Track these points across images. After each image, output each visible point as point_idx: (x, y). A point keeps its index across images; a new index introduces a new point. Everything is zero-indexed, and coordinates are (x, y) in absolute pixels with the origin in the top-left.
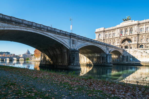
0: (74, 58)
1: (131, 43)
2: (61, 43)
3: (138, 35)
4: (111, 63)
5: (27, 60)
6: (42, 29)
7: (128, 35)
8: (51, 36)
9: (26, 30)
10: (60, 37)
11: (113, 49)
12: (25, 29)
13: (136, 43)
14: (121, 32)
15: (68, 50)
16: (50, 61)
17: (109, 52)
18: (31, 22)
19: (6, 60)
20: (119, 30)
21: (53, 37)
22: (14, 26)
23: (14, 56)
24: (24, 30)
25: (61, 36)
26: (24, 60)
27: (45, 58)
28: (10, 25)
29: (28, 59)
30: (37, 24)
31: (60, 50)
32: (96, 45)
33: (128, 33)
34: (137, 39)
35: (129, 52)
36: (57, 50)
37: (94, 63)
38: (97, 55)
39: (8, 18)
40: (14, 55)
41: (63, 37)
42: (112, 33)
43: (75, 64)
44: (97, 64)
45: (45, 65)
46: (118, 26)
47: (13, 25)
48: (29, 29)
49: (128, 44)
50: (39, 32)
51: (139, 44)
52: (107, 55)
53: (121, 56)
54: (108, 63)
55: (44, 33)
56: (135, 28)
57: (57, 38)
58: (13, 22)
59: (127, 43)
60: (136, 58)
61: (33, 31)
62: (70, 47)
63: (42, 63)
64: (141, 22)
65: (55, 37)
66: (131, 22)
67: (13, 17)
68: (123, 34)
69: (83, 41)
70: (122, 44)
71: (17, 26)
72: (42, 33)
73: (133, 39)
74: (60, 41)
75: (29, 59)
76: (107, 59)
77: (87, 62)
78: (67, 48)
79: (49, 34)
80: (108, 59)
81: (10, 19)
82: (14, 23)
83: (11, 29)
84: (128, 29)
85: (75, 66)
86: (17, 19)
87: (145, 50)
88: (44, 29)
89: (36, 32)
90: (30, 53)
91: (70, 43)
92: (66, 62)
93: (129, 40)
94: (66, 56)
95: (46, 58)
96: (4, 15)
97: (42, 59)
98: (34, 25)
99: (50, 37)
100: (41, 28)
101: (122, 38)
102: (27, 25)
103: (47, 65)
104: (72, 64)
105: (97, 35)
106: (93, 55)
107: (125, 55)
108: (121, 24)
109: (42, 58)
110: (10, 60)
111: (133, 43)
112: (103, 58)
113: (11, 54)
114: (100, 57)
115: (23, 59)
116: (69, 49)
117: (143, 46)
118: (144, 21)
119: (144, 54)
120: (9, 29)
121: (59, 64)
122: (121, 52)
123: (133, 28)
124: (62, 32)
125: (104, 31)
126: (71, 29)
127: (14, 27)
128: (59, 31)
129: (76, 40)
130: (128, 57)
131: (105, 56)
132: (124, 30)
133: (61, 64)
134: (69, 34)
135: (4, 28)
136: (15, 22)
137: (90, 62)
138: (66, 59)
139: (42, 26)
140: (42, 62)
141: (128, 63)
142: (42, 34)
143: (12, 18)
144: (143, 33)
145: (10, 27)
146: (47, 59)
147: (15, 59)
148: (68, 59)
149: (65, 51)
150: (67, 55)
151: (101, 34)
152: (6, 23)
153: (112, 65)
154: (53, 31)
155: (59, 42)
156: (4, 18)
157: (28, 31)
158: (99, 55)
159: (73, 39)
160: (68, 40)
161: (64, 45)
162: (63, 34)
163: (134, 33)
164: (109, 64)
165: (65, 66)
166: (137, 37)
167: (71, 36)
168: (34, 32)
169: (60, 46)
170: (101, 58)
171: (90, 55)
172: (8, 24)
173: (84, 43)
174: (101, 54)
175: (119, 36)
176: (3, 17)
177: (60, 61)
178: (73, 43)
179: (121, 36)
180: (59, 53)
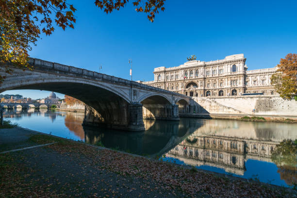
0: (137, 115)
1: (197, 89)
2: (120, 95)
3: (205, 78)
4: (177, 117)
5: (53, 109)
6: (96, 79)
7: (194, 78)
8: (108, 88)
9: (74, 81)
10: (119, 88)
11: (180, 98)
12: (73, 79)
13: (203, 88)
14: (186, 74)
15: (128, 104)
16: (100, 118)
17: (176, 102)
18: (81, 69)
19: (16, 108)
20: (182, 71)
21: (110, 88)
22: (58, 77)
23: (31, 101)
24: (72, 81)
25: (119, 86)
26: (48, 108)
27: (91, 113)
28: (53, 75)
29: (54, 107)
30: (89, 71)
31: (117, 103)
32: (161, 94)
33: (193, 76)
34: (203, 84)
35: (196, 101)
36: (112, 104)
37: (157, 116)
38: (160, 106)
39: (49, 65)
40: (30, 99)
41: (122, 87)
42: (174, 74)
43: (138, 124)
44: (160, 118)
45: (93, 123)
46: (182, 66)
47: (56, 74)
48: (79, 80)
49: (194, 89)
50: (91, 83)
51: (206, 90)
52: (173, 107)
53: (187, 106)
54: (174, 117)
55: (98, 84)
56: (201, 70)
57: (115, 89)
58: (57, 70)
59: (192, 88)
60: (204, 108)
61: (84, 82)
62: (130, 100)
63: (87, 120)
64: (207, 63)
65: (113, 88)
66: (196, 63)
67: (56, 63)
68: (188, 76)
69: (146, 91)
70: (187, 89)
71: (61, 77)
72: (95, 83)
73: (199, 84)
74: (119, 93)
75: (56, 107)
76: (173, 112)
77: (147, 115)
78: (127, 102)
79: (105, 84)
80: (175, 112)
81: (52, 66)
82: (58, 72)
83: (53, 81)
84: (194, 71)
85: (138, 125)
86: (61, 66)
87: (214, 99)
88: (99, 78)
89: (88, 83)
90: (57, 96)
91: (130, 94)
92: (126, 121)
93: (195, 85)
94: (125, 112)
95: (93, 113)
96: (44, 61)
97: (87, 114)
98: (85, 73)
99: (106, 88)
100: (94, 76)
101: (187, 81)
102: (76, 74)
103: (96, 123)
104: (134, 124)
105: (156, 76)
106: (155, 106)
107: (192, 105)
108: (185, 64)
109: (87, 112)
110: (23, 109)
111: (199, 88)
112: (168, 110)
113: (24, 98)
114: (164, 108)
115: (46, 106)
116: (129, 102)
117: (209, 92)
118: (211, 63)
119: (213, 104)
120: (51, 81)
121: (115, 123)
122: (188, 100)
123: (199, 70)
124: (120, 80)
125: (165, 72)
126: (131, 75)
127: (58, 79)
128: (117, 80)
129: (138, 90)
130: (195, 106)
131: (171, 108)
132: (188, 72)
133: (118, 123)
134: (129, 82)
135: (43, 80)
136: (60, 71)
137: (151, 116)
138: (126, 115)
139: (95, 74)
140: (87, 118)
141: (196, 115)
142: (96, 85)
143: (55, 65)
144: (209, 77)
145: (52, 79)
146: (95, 115)
147: (32, 106)
148: (128, 116)
149: (124, 105)
150: (127, 110)
151: (161, 75)
152: (46, 73)
153: (179, 119)
154: (110, 80)
155: (117, 94)
156: (44, 65)
157: (78, 82)
158: (163, 107)
159: (134, 89)
160: (128, 91)
161: (123, 97)
162: (123, 83)
163: (200, 76)
164: (176, 118)
165: (125, 126)
166: (203, 82)
167: (132, 84)
168: (86, 83)
169: (118, 99)
170: (166, 111)
171: (151, 106)
172: (49, 73)
173: (148, 93)
174: (166, 105)
175: (183, 79)
176: (42, 64)
177: (115, 118)
178: (135, 95)
179: (186, 79)
180: (114, 107)
